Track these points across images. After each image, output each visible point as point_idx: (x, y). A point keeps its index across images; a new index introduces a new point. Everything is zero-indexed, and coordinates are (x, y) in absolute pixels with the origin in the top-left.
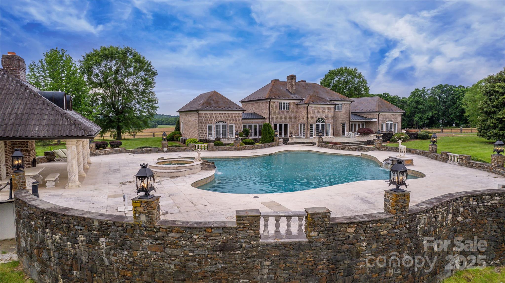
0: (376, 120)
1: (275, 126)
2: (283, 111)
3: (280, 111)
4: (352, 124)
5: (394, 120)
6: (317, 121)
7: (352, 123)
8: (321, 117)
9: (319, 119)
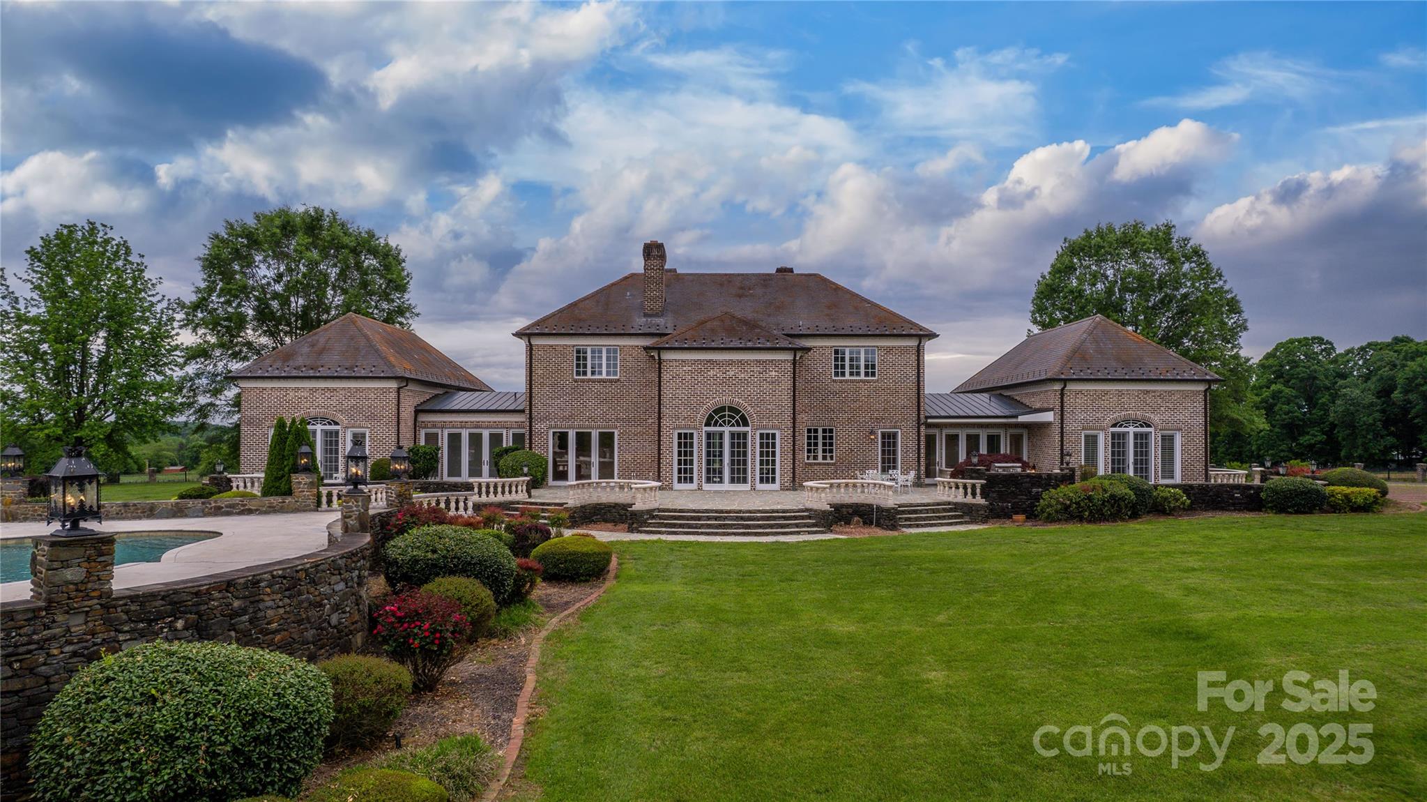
0: (1048, 417)
1: (562, 439)
2: (594, 381)
3: (576, 381)
4: (930, 441)
5: (1156, 419)
6: (711, 418)
7: (931, 431)
8: (728, 404)
9: (722, 409)
